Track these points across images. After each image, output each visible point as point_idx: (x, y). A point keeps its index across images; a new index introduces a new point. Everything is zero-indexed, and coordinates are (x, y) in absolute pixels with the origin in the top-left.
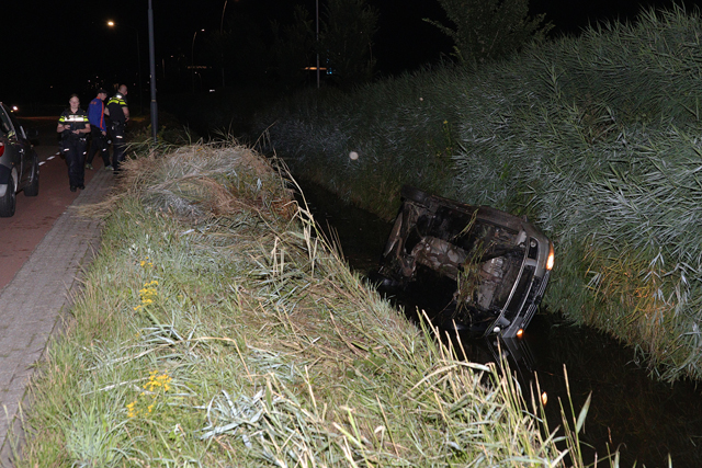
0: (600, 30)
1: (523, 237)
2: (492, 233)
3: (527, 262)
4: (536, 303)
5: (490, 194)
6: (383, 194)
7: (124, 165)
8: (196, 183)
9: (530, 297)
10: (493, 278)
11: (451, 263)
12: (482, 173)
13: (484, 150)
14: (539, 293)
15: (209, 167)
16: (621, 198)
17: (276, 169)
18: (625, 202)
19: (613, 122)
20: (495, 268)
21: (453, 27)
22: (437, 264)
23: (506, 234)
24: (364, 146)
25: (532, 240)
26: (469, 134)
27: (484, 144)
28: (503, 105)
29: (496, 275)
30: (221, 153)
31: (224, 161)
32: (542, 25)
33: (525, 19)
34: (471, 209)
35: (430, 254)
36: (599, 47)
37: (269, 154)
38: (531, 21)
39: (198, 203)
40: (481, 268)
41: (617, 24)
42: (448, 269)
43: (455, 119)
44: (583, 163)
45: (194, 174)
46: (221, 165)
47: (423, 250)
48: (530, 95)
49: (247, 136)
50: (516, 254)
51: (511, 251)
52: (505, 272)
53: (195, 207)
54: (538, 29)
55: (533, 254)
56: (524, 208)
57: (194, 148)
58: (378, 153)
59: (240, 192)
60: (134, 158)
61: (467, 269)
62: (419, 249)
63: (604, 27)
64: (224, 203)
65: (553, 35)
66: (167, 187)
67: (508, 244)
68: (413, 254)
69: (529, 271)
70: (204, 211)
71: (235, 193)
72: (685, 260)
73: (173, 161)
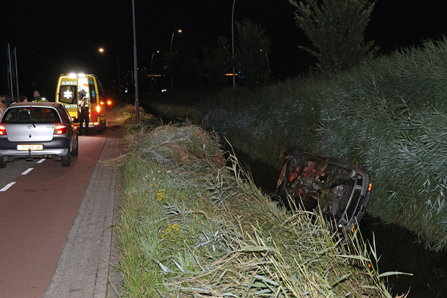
0: (403, 52)
1: (354, 173)
2: (337, 172)
3: (357, 187)
4: (362, 210)
5: (338, 151)
6: (276, 153)
7: (126, 138)
8: (170, 147)
9: (359, 207)
10: (338, 197)
11: (315, 190)
12: (333, 138)
13: (335, 125)
14: (365, 204)
15: (176, 138)
16: (406, 149)
17: (213, 138)
18: (408, 151)
19: (405, 107)
20: (339, 191)
21: (317, 50)
22: (307, 191)
23: (345, 172)
24: (263, 124)
25: (359, 175)
26: (326, 116)
27: (334, 121)
28: (346, 98)
29: (340, 195)
30: (182, 129)
31: (184, 134)
32: (372, 48)
33: (361, 44)
34: (325, 159)
35: (303, 186)
36: (402, 63)
37: (208, 129)
38: (366, 45)
39: (170, 158)
40: (331, 191)
41: (413, 49)
42: (313, 194)
43: (318, 108)
44: (389, 132)
45: (168, 142)
46: (182, 136)
47: (299, 183)
48: (362, 92)
49: (197, 122)
50: (351, 183)
51: (347, 181)
52: (345, 193)
53: (168, 160)
54: (370, 50)
55: (360, 183)
56: (356, 158)
57: (167, 127)
58: (272, 128)
59: (193, 151)
60: (132, 133)
61: (323, 192)
62: (296, 183)
63: (405, 51)
64: (185, 157)
65: (377, 54)
66: (153, 149)
67: (347, 178)
68: (293, 186)
69: (358, 192)
70: (174, 161)
71: (190, 151)
72: (442, 182)
73: (155, 135)
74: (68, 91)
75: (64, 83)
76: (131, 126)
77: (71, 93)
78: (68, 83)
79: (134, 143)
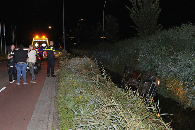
0: (172, 28)
1: (152, 77)
2: (145, 77)
3: (153, 83)
4: (155, 92)
5: (146, 68)
6: (121, 69)
7: (60, 62)
8: (78, 66)
9: (154, 91)
10: (146, 87)
11: (136, 84)
12: (144, 63)
13: (145, 58)
14: (157, 90)
15: (80, 62)
16: (173, 67)
17: (95, 63)
18: (174, 68)
19: (173, 51)
20: (146, 84)
21: (138, 28)
22: (133, 84)
23: (148, 77)
24: (116, 58)
25: (154, 78)
26: (141, 54)
27: (144, 56)
28: (149, 47)
29: (146, 86)
30: (83, 59)
31: (83, 61)
32: (160, 27)
33: (156, 25)
34: (141, 71)
35: (132, 82)
36: (172, 33)
37: (93, 59)
38: (157, 26)
39: (78, 71)
40: (143, 85)
41: (177, 27)
42: (136, 86)
43: (138, 50)
44: (166, 60)
45: (77, 64)
46: (83, 62)
47: (130, 81)
48: (156, 44)
49: (89, 56)
50: (150, 81)
51: (150, 80)
52: (148, 85)
53: (77, 71)
54: (159, 28)
55: (154, 81)
56: (153, 71)
57: (77, 58)
58: (119, 59)
59: (87, 68)
60: (62, 61)
61: (140, 85)
62: (129, 81)
63: (173, 28)
64: (84, 70)
65: (162, 29)
66: (71, 67)
67: (149, 79)
68: (128, 82)
69: (154, 85)
70: (79, 72)
71: (86, 68)
72: (187, 81)
73: (72, 61)
74: (37, 44)
75: (35, 40)
76: (62, 58)
77: (38, 44)
78: (37, 40)
79: (63, 65)
